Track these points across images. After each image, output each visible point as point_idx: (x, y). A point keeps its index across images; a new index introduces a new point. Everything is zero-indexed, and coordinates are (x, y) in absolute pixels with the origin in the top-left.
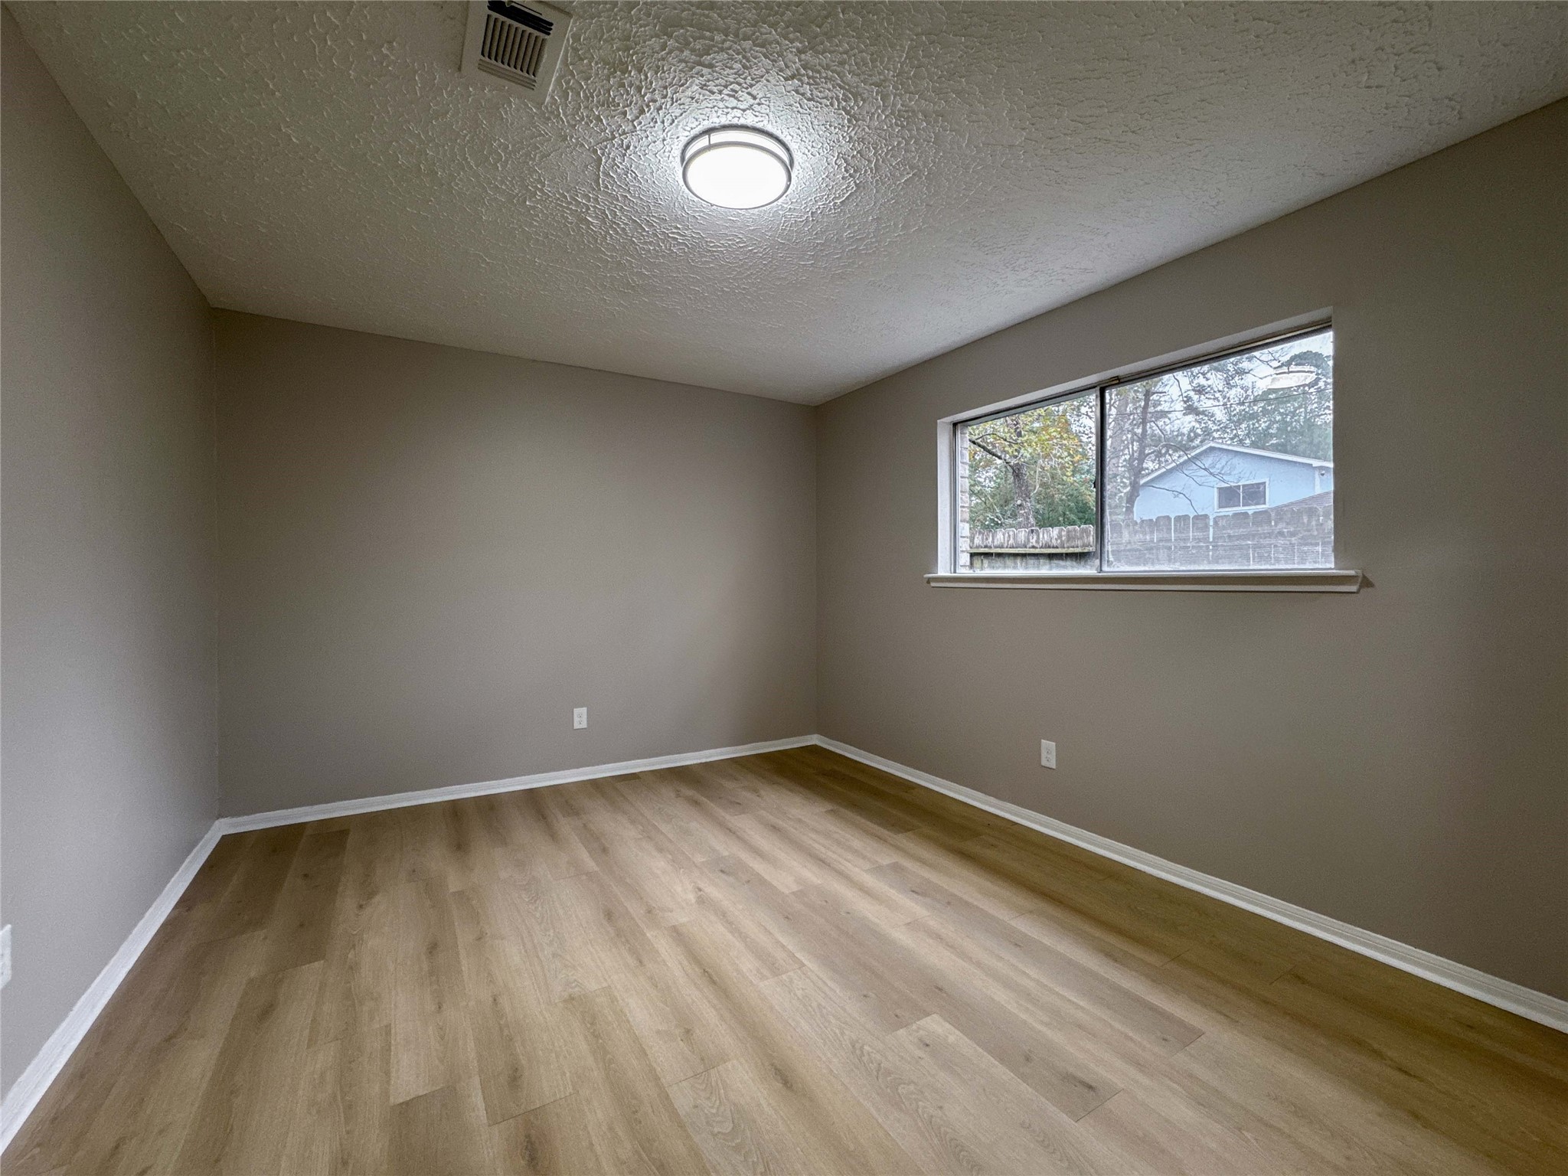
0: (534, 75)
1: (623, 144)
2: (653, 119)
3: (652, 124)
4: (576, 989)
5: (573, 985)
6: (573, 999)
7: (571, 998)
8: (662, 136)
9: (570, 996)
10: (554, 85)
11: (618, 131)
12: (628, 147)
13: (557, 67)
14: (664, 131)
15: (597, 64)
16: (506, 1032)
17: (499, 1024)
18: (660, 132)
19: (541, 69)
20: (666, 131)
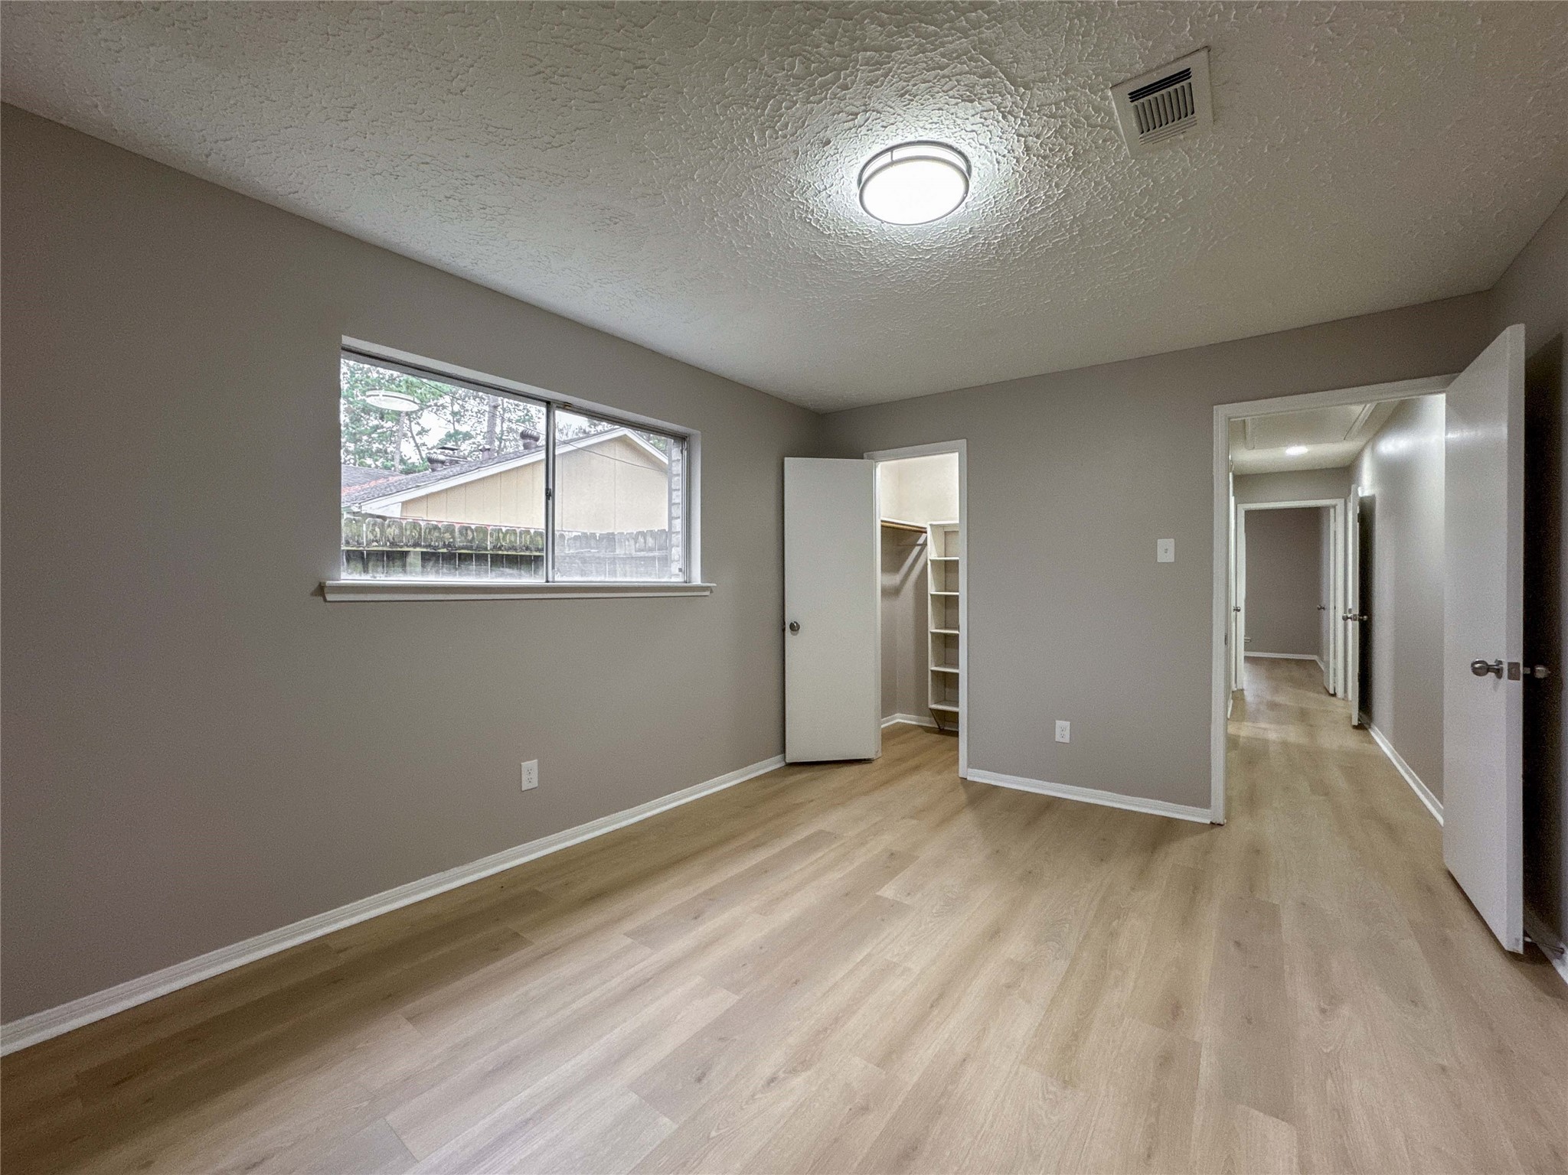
0: (1136, 106)
1: (1012, 115)
2: (1013, 151)
3: (1009, 147)
4: (1053, 1089)
5: (1051, 1097)
6: (1065, 1082)
7: (1066, 1084)
8: (991, 147)
9: (1065, 1088)
10: (1112, 108)
11: (1028, 121)
12: (1004, 117)
13: (1119, 121)
14: (995, 152)
15: (1091, 146)
16: (1154, 1105)
17: (1157, 1119)
18: (996, 148)
19: (1133, 115)
20: (994, 154)
